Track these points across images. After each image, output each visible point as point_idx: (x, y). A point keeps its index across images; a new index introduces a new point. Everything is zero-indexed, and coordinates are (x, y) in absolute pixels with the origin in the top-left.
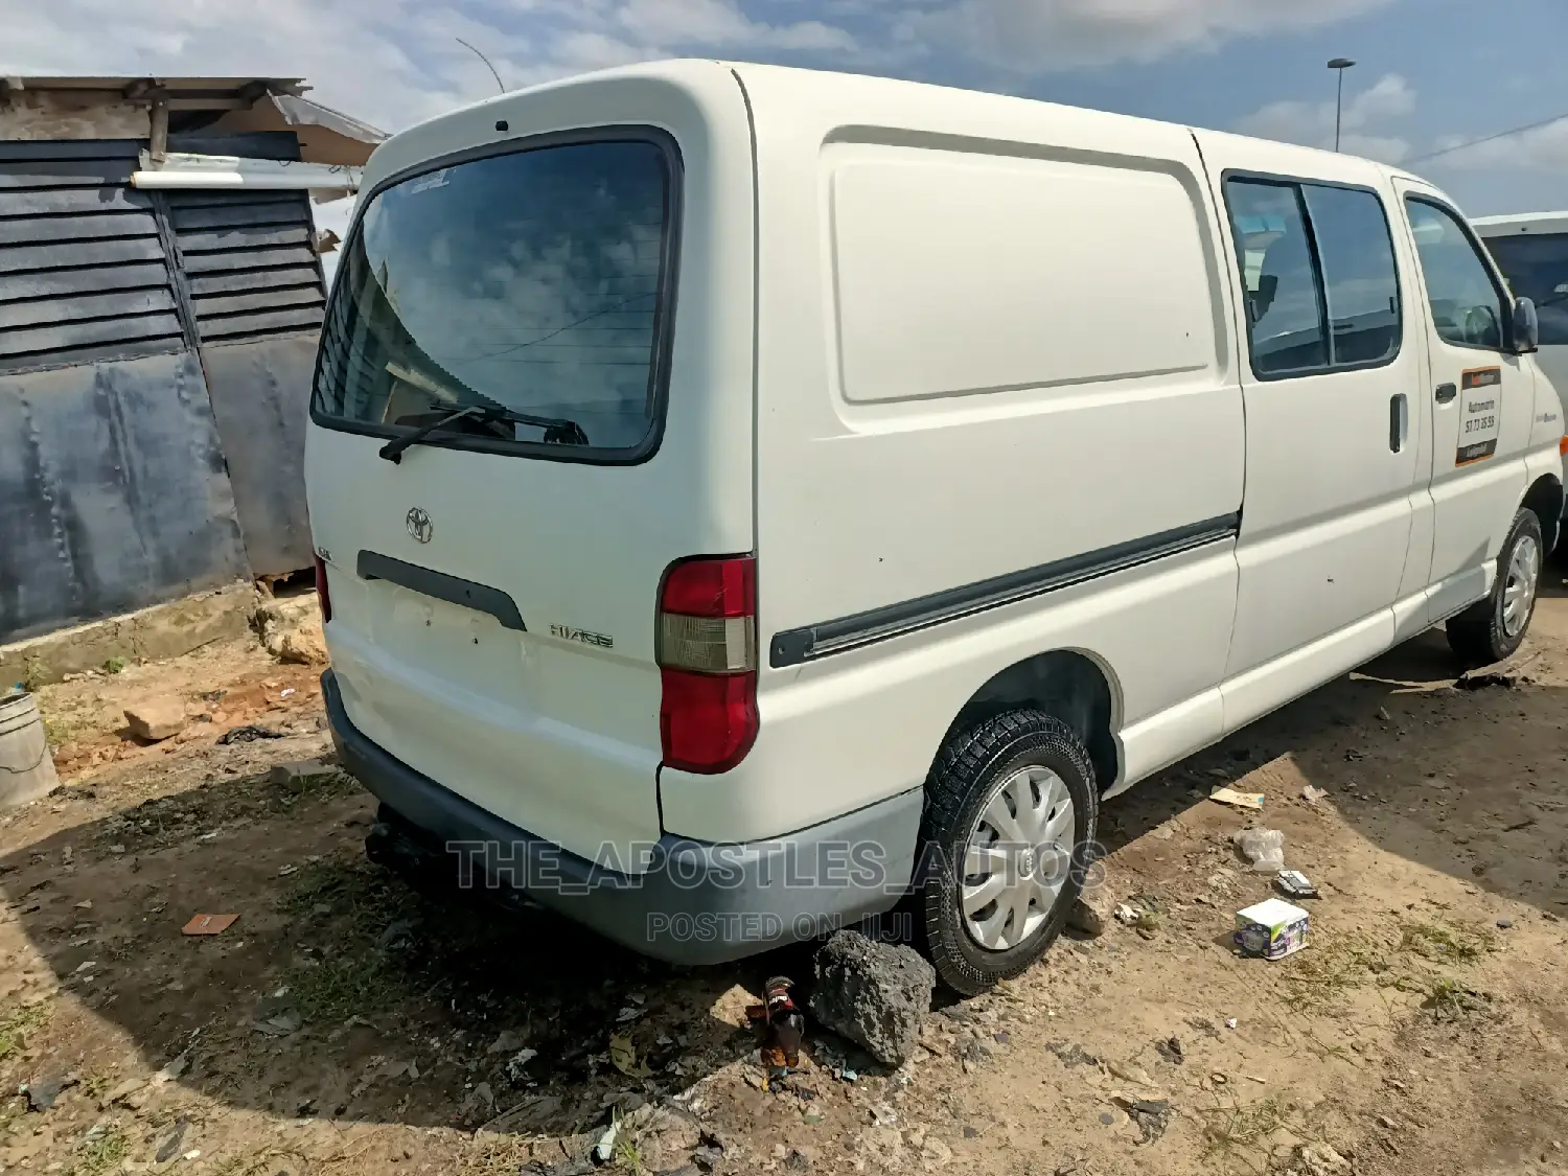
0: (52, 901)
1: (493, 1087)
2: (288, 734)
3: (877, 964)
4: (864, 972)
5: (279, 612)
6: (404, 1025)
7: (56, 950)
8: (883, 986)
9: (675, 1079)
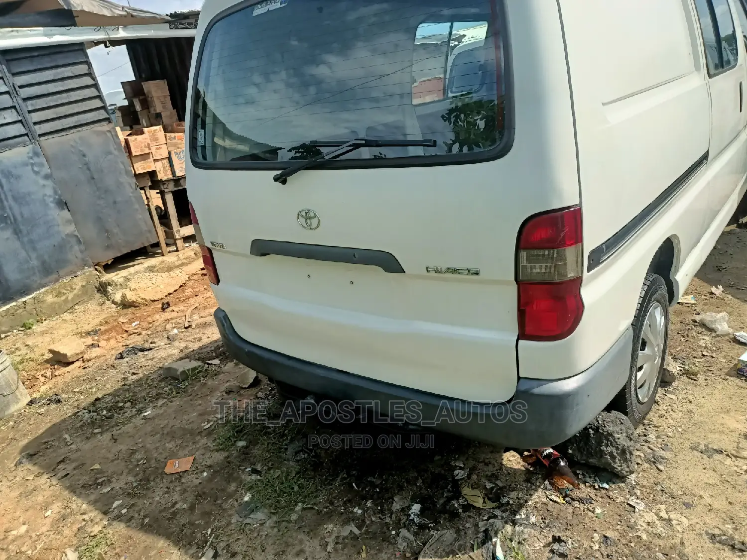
0: (75, 469)
1: (409, 530)
2: (155, 347)
3: (609, 424)
4: (603, 430)
5: (113, 281)
6: (332, 503)
7: (92, 497)
8: (616, 436)
9: (510, 506)
